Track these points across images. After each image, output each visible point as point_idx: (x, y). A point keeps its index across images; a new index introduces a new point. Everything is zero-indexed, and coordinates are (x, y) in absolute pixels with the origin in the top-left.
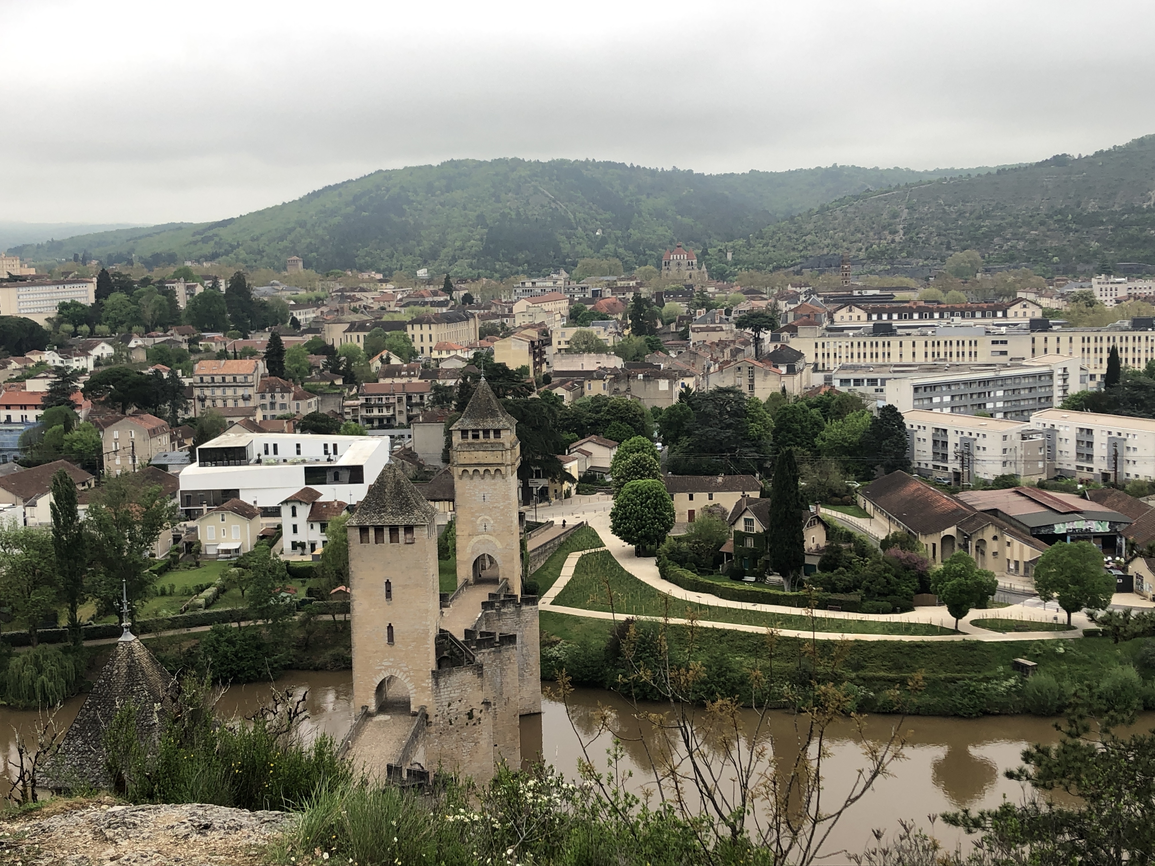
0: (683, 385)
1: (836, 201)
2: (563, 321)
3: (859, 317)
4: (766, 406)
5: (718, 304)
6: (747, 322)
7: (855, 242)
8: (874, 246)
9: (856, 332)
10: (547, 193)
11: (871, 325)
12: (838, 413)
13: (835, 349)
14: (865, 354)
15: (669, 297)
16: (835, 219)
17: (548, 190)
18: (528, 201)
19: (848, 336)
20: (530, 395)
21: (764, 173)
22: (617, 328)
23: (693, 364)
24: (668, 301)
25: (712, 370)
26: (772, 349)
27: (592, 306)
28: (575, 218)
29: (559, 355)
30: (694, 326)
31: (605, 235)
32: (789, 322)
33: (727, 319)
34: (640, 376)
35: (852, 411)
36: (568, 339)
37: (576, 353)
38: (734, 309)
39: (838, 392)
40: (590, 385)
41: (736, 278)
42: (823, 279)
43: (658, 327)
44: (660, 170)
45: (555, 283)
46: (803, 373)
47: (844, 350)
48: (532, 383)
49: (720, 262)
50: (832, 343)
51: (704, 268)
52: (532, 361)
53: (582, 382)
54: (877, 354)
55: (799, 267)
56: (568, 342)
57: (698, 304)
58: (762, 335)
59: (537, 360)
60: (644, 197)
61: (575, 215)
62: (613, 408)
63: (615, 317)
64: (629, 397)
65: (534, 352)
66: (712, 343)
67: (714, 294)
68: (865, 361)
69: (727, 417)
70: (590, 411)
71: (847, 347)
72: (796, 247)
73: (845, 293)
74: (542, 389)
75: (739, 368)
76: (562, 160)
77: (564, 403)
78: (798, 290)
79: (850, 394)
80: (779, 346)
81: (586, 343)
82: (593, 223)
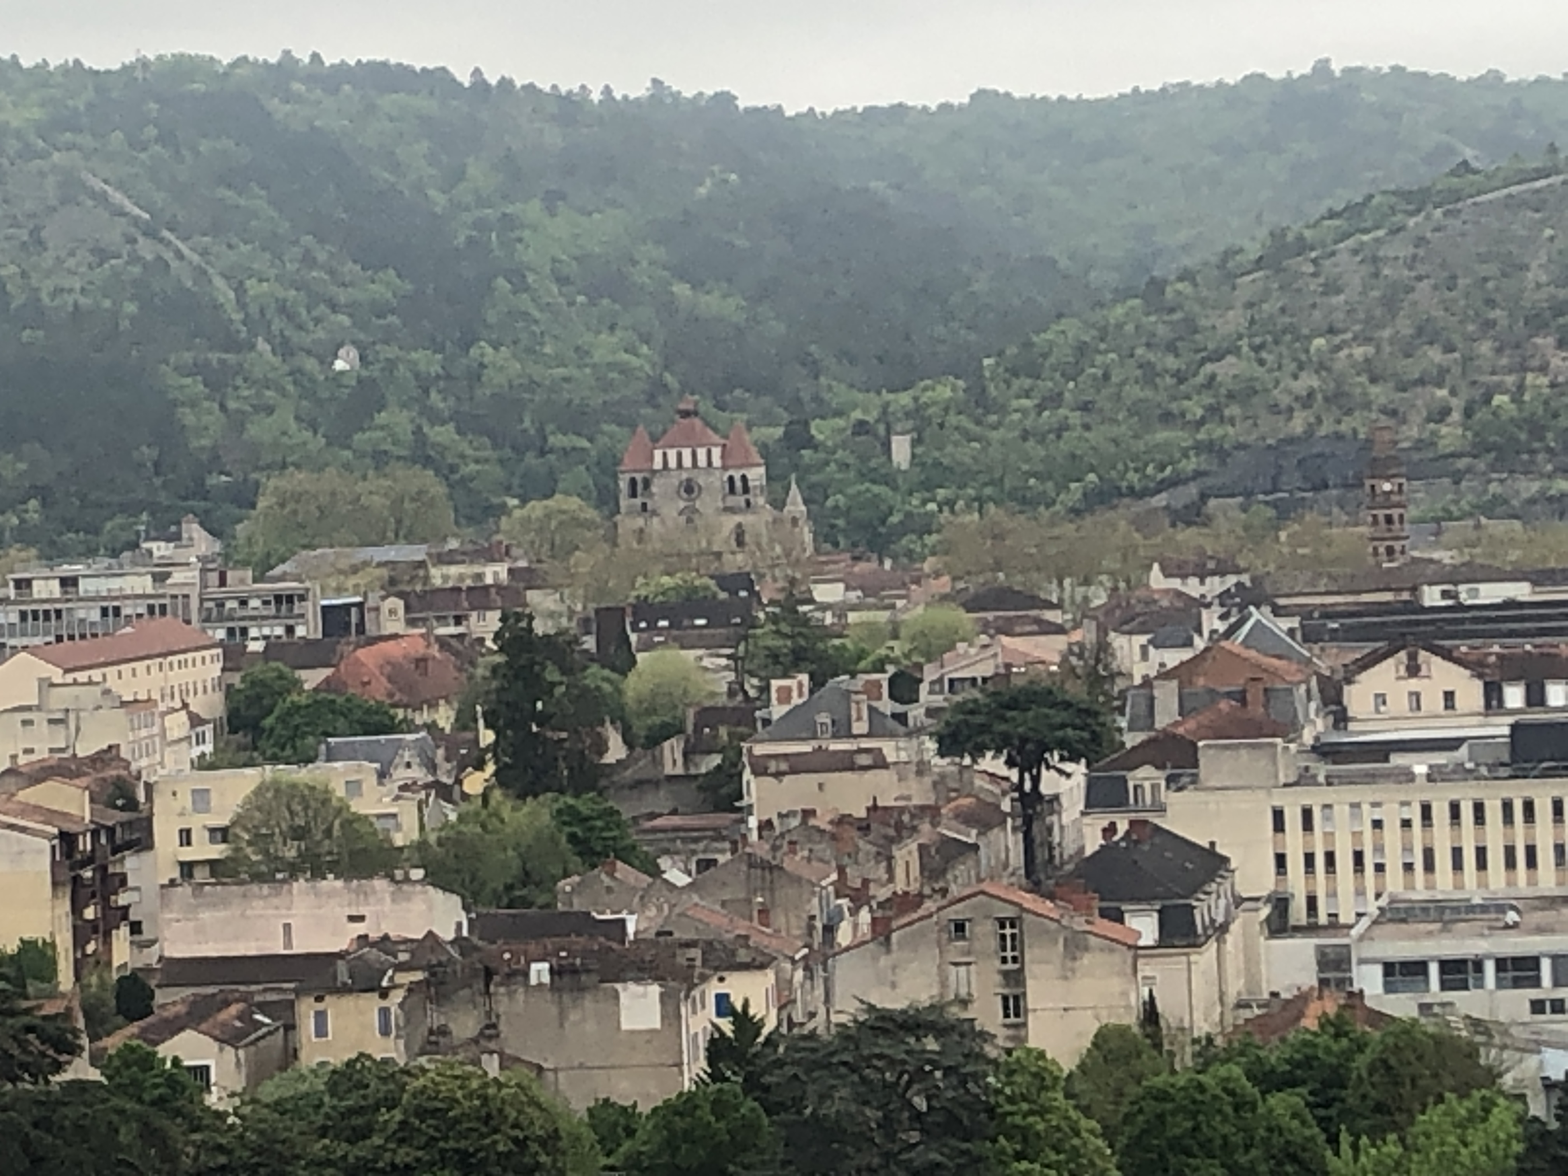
0: (723, 1004)
1: (1332, 215)
2: (200, 739)
3: (1449, 696)
4: (1079, 1086)
5: (861, 655)
6: (984, 729)
7: (1421, 382)
8: (1499, 399)
9: (1440, 758)
10: (117, 197)
11: (1500, 727)
12: (1380, 1108)
13: (1357, 835)
14: (1481, 853)
15: (652, 626)
16: (1332, 288)
17: (120, 186)
18: (35, 232)
19: (1409, 776)
20: (58, 1067)
21: (1030, 102)
22: (432, 767)
23: (764, 912)
24: (648, 646)
25: (844, 936)
26: (1093, 843)
27: (325, 673)
28: (241, 305)
29: (185, 891)
30: (759, 750)
31: (375, 371)
32: (1161, 721)
33: (901, 718)
34: (540, 972)
35: (1440, 1099)
36: (224, 822)
37: (258, 878)
38: (930, 673)
39: (1377, 1018)
40: (321, 1016)
41: (931, 540)
42: (1295, 541)
43: (610, 758)
44: (596, 96)
45: (160, 578)
46: (1229, 937)
47: (1392, 834)
48: (67, 1015)
49: (862, 476)
50: (1342, 811)
51: (796, 505)
52: (66, 923)
53: (291, 1005)
54: (1531, 852)
55: (1192, 490)
56: (221, 834)
57: (774, 656)
58: (1049, 783)
59: (89, 913)
60: (533, 210)
61: (240, 289)
62: (422, 1113)
63: (421, 718)
64: (492, 1066)
65: (76, 881)
66: (843, 820)
67: (841, 610)
68: (1482, 884)
69: (914, 1137)
70: (323, 1132)
71: (1406, 824)
72: (1174, 407)
73: (1388, 597)
74: (113, 1043)
75: (960, 927)
76: (179, 59)
77: (212, 1100)
78: (1193, 587)
79: (1429, 1025)
80: (1122, 827)
81: (299, 834)
82: (317, 321)
